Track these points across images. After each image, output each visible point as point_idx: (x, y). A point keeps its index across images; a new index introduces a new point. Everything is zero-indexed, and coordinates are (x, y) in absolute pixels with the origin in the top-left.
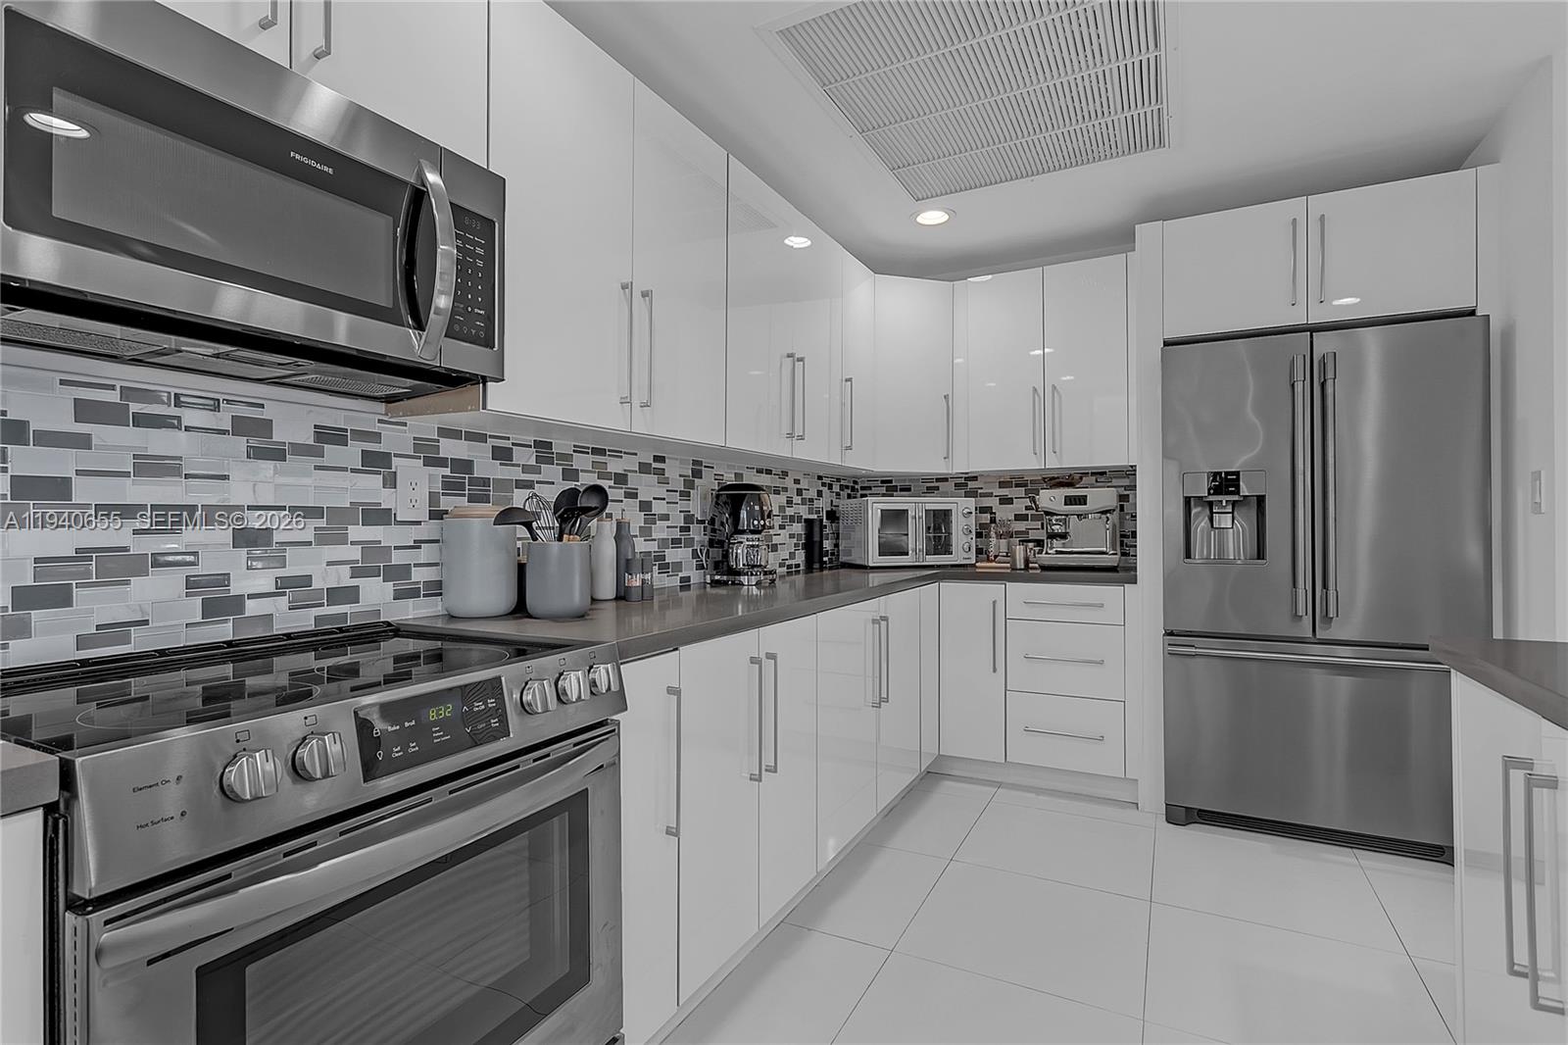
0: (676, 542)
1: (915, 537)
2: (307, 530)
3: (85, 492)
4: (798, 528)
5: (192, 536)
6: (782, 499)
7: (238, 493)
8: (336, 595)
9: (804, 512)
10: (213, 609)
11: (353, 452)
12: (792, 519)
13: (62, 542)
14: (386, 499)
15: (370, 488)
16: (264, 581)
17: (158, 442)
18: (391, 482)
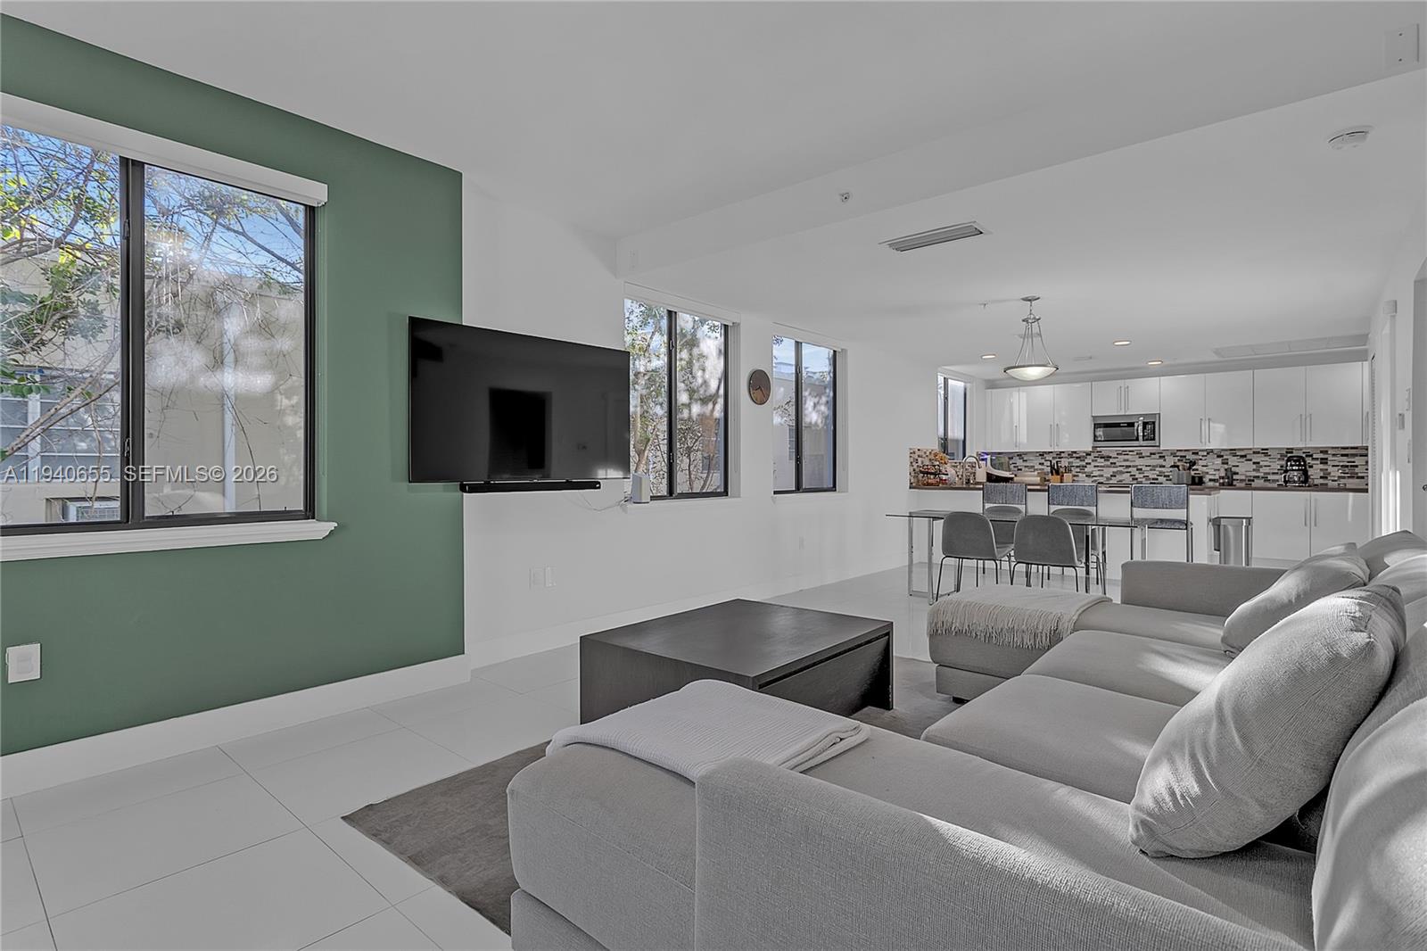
0: (1275, 473)
2: (1148, 468)
3: (1118, 464)
5: (1130, 470)
7: (1136, 463)
8: (1153, 479)
10: (1133, 479)
11: (1157, 456)
13: (1115, 470)
14: (1164, 464)
15: (1161, 462)
16: (1141, 476)
17: (1126, 457)
18: (1165, 460)
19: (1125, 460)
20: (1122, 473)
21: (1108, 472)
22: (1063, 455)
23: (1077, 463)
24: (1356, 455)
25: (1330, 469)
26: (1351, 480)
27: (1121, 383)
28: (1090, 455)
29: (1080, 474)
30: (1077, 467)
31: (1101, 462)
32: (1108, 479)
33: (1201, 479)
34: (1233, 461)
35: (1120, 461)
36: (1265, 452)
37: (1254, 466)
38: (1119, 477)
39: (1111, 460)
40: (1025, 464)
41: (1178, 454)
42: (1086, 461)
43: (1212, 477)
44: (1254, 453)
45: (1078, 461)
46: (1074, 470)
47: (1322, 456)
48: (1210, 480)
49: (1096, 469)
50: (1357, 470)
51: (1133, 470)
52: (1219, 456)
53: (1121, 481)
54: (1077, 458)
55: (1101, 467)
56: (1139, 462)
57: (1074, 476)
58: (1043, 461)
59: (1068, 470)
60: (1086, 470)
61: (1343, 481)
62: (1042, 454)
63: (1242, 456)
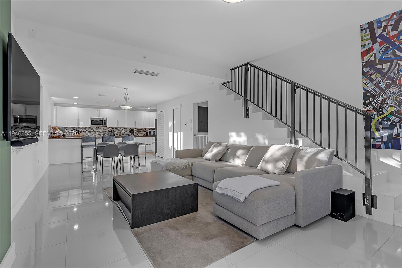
0: (128, 133)
1: (152, 133)
2: (102, 132)
3: (95, 131)
4: (146, 132)
5: (98, 132)
6: (143, 130)
7: (100, 131)
8: (104, 135)
9: (146, 131)
10: (99, 135)
11: (105, 129)
12: (144, 132)
13: (94, 132)
14: (106, 131)
15: (105, 130)
16: (101, 134)
17: (97, 129)
19: (97, 130)
20: (96, 133)
21: (92, 133)
22: (79, 128)
23: (83, 130)
24: (140, 129)
25: (137, 132)
26: (140, 134)
27: (98, 109)
28: (87, 128)
29: (84, 134)
30: (83, 131)
31: (90, 130)
32: (92, 135)
33: (115, 134)
34: (120, 130)
35: (95, 130)
36: (126, 128)
37: (124, 132)
38: (95, 134)
39: (93, 130)
40: (67, 130)
41: (109, 128)
42: (86, 130)
43: (116, 134)
44: (124, 129)
45: (84, 130)
46: (83, 132)
47: (136, 129)
48: (116, 135)
49: (89, 132)
50: (141, 132)
51: (99, 132)
52: (118, 129)
53: (96, 135)
54: (83, 129)
55: (91, 131)
56: (100, 130)
57: (83, 134)
58: (73, 130)
59: (81, 132)
60: (86, 132)
61: (139, 135)
62: (72, 128)
63: (122, 129)
